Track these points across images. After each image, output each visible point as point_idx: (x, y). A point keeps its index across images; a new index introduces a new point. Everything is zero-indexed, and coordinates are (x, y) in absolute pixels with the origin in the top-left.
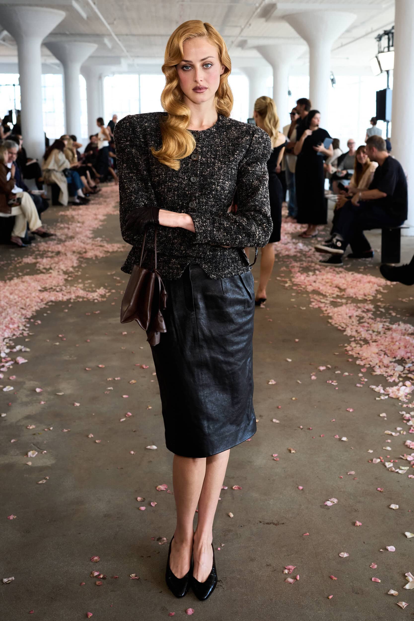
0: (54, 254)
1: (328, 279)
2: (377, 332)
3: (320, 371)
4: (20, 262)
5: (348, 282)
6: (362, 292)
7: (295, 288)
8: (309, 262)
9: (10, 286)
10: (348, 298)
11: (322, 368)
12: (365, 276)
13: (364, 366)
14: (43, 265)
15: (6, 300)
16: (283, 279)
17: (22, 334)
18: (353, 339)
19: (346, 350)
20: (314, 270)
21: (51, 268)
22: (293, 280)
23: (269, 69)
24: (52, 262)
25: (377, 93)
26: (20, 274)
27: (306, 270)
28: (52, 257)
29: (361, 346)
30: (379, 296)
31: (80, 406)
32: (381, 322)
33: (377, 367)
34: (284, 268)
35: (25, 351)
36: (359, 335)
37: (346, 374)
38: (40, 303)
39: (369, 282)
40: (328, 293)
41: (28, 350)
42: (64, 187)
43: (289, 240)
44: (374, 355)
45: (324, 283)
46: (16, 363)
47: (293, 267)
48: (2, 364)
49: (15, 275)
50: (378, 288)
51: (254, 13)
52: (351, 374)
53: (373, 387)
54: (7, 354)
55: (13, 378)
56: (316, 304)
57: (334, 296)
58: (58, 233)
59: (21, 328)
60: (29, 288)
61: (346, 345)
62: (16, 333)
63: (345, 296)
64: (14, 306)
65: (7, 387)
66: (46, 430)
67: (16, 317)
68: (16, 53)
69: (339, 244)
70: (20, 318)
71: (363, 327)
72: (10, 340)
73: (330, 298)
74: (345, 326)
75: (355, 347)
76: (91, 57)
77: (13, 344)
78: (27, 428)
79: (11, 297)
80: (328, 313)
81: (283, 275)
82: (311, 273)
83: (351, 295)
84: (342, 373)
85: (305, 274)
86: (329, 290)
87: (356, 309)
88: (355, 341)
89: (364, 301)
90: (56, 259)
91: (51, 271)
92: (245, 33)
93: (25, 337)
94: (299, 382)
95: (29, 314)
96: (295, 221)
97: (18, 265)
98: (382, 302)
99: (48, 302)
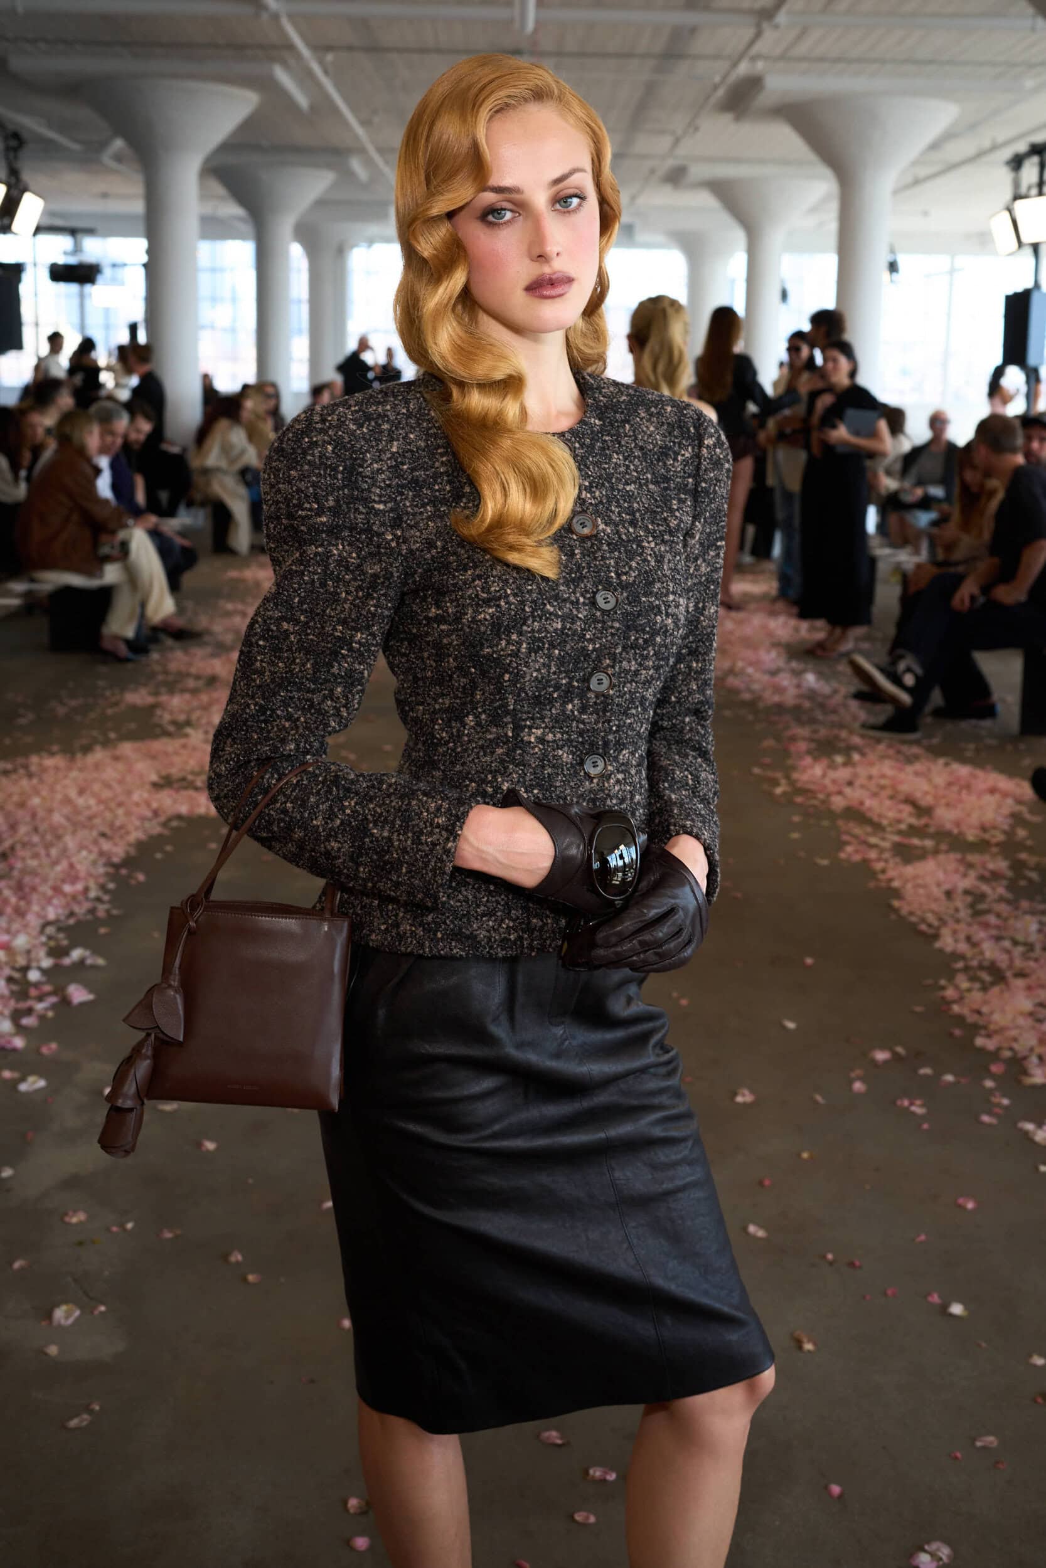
0: (200, 683)
1: (883, 776)
2: (1025, 944)
3: (875, 1064)
4: (116, 704)
5: (936, 787)
6: (974, 819)
7: (799, 799)
8: (833, 725)
9: (81, 770)
10: (942, 835)
11: (881, 1056)
12: (980, 773)
13: (995, 1055)
14: (171, 713)
15: (67, 810)
16: (770, 774)
17: (92, 911)
18: (960, 965)
19: (943, 998)
20: (848, 750)
21: (188, 723)
22: (795, 775)
23: (739, 237)
24: (195, 703)
25: (1008, 298)
26: (112, 735)
27: (825, 748)
28: (194, 692)
29: (985, 989)
30: (1021, 833)
31: (217, 1149)
32: (1033, 913)
33: (1034, 1060)
34: (769, 743)
35: (94, 967)
36: (976, 950)
37: (949, 1078)
38: (150, 820)
39: (993, 791)
40: (886, 817)
41: (101, 962)
42: (240, 509)
43: (781, 663)
44: (1021, 1021)
45: (875, 789)
46: (65, 1001)
47: (793, 739)
48: (30, 1003)
49: (101, 738)
50: (1018, 808)
51: (708, 97)
52: (963, 1080)
53: (1029, 1126)
54: (44, 972)
55: (50, 1048)
56: (857, 851)
57: (903, 827)
58: (218, 628)
59: (92, 894)
60: (129, 778)
61: (943, 982)
62: (77, 909)
63: (932, 830)
64: (84, 827)
65: (31, 1079)
66: (115, 1229)
67: (84, 861)
68: (139, 189)
69: (909, 680)
70: (94, 863)
71: (986, 926)
72: (59, 930)
73: (892, 833)
74: (936, 923)
75: (969, 990)
76: (321, 203)
77: (65, 943)
78: (62, 1219)
79: (81, 801)
80: (891, 880)
81: (767, 760)
82: (839, 759)
83: (948, 826)
84: (938, 1074)
85: (825, 762)
86: (890, 809)
87: (962, 869)
88: (966, 969)
89: (982, 846)
90: (204, 698)
91: (189, 730)
92: (682, 150)
93: (97, 922)
94: (819, 1098)
95: (118, 851)
96: (795, 610)
97: (110, 711)
98: (1030, 850)
99: (170, 820)
